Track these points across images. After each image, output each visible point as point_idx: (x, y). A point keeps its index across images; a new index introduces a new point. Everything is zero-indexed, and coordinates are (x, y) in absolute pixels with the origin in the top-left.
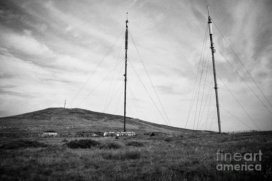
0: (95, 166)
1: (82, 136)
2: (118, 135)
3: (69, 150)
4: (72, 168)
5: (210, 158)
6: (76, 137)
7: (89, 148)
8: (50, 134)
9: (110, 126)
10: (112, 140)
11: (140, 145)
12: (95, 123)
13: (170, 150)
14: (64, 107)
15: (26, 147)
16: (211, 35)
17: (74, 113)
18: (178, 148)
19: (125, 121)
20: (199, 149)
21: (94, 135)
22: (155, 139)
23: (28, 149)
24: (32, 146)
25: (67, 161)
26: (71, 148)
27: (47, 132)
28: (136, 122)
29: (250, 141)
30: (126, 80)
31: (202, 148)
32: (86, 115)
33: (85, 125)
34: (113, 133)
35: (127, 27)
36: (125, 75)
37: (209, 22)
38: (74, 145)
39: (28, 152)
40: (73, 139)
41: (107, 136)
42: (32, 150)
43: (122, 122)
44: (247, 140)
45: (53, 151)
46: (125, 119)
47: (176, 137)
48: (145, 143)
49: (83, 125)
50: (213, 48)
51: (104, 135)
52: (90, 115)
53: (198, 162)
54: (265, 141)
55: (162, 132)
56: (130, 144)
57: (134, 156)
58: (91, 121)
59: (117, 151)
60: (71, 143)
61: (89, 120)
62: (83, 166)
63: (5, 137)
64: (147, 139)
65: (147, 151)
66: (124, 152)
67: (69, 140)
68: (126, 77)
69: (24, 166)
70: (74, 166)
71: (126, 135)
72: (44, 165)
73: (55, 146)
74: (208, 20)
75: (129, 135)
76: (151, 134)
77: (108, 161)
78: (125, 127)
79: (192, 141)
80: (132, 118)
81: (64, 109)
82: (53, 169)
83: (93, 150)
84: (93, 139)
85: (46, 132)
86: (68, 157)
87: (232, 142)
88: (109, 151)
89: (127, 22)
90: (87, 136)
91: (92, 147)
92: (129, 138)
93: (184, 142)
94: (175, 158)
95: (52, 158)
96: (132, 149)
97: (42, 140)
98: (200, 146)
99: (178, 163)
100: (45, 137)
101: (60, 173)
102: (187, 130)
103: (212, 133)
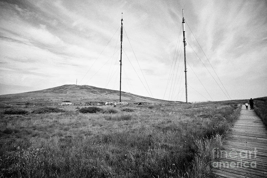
0: (100, 125)
1: (89, 105)
2: (116, 104)
3: (80, 114)
4: (84, 126)
5: (179, 119)
6: (85, 105)
7: (95, 113)
8: (67, 103)
9: (110, 98)
10: (111, 107)
11: (131, 111)
12: (99, 96)
13: (152, 114)
14: (76, 84)
15: (50, 112)
16: (184, 32)
17: (84, 88)
18: (158, 113)
19: (120, 95)
20: (173, 113)
21: (99, 104)
22: (142, 107)
23: (52, 113)
24: (54, 111)
25: (80, 122)
26: (82, 113)
27: (65, 102)
28: (129, 95)
29: (207, 108)
30: (121, 65)
31: (174, 113)
32: (93, 90)
33: (92, 97)
34: (112, 102)
35: (122, 24)
36: (121, 61)
37: (183, 22)
38: (84, 111)
39: (51, 115)
40: (84, 107)
41: (108, 105)
42: (54, 114)
43: (118, 95)
44: (204, 107)
45: (69, 115)
46: (120, 93)
47: (156, 105)
48: (135, 110)
49: (91, 97)
50: (185, 42)
51: (106, 104)
52: (96, 90)
53: (170, 122)
54: (216, 108)
55: (147, 102)
56: (124, 110)
57: (127, 118)
58: (96, 94)
59: (115, 115)
60: (82, 109)
61: (94, 93)
62: (92, 125)
63: (34, 105)
64: (136, 107)
65: (136, 115)
66: (119, 115)
67: (81, 107)
68: (121, 62)
69: (50, 125)
70: (84, 125)
71: (121, 104)
72: (63, 124)
73: (71, 112)
74: (182, 21)
75: (123, 104)
76: (139, 103)
77: (109, 121)
78: (120, 99)
79: (168, 108)
80: (125, 92)
81: (76, 85)
82: (70, 127)
83: (98, 114)
84: (98, 107)
85: (63, 102)
86: (80, 119)
87: (194, 108)
88: (110, 115)
89: (122, 20)
90: (93, 105)
91: (97, 112)
92: (124, 106)
93: (162, 109)
94: (156, 119)
95: (69, 120)
96: (126, 114)
97: (61, 107)
98: (173, 111)
99: (157, 122)
100: (63, 105)
101: (76, 129)
102: (164, 101)
103: (181, 103)
